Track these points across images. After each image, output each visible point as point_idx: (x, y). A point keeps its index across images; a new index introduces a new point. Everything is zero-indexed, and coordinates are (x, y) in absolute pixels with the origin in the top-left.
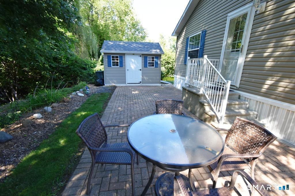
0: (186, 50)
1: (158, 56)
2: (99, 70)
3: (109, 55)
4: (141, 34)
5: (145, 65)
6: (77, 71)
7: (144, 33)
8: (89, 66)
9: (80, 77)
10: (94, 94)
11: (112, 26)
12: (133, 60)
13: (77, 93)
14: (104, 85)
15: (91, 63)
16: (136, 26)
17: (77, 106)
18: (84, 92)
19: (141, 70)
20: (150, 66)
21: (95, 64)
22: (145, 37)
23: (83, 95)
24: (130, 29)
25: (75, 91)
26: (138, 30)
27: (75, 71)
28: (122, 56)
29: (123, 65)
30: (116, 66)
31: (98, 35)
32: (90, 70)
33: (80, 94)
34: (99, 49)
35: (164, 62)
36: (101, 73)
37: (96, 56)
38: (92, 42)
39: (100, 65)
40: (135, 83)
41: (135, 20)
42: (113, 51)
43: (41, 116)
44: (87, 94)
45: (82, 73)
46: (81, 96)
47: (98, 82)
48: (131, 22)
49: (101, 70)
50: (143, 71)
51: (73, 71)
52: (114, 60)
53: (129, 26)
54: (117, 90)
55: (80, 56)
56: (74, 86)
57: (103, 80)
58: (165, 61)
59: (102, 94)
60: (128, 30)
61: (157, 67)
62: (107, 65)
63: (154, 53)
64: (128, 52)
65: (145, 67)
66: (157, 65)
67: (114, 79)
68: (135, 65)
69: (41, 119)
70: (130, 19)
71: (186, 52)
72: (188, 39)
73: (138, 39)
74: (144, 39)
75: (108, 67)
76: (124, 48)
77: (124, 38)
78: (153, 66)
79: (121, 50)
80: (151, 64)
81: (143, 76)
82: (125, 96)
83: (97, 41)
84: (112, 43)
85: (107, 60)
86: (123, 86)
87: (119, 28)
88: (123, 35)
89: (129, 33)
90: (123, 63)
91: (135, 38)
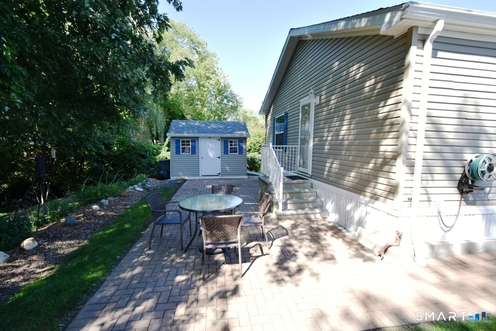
1: (243, 140)
2: (164, 159)
3: (179, 139)
4: (231, 103)
5: (225, 152)
6: (133, 160)
7: (235, 101)
8: (151, 152)
9: (139, 168)
10: (155, 189)
11: (187, 95)
12: (210, 145)
13: (134, 188)
14: (170, 178)
15: (154, 149)
17: (136, 201)
18: (143, 186)
19: (219, 157)
20: (232, 152)
21: (160, 149)
22: (237, 107)
23: (142, 190)
24: (214, 97)
25: (132, 185)
26: (226, 97)
28: (195, 140)
29: (196, 151)
30: (187, 152)
31: (166, 107)
32: (151, 158)
33: (138, 189)
34: (166, 128)
36: (167, 162)
37: (161, 139)
38: (156, 118)
39: (166, 151)
40: (212, 176)
41: (222, 85)
42: (185, 135)
43: (99, 208)
44: (147, 189)
45: (140, 163)
46: (139, 191)
47: (161, 174)
48: (216, 87)
49: (166, 158)
50: (223, 159)
51: (129, 161)
52: (184, 145)
53: (214, 92)
54: (186, 184)
55: (138, 139)
56: (130, 180)
57: (169, 171)
59: (166, 189)
60: (212, 98)
61: (242, 154)
62: (175, 151)
63: (237, 136)
64: (203, 135)
65: (225, 154)
66: (241, 151)
67: (183, 170)
68: (213, 152)
69: (100, 211)
70: (214, 83)
71: (274, 134)
72: (274, 119)
73: (227, 111)
74: (236, 110)
75: (176, 154)
76: (199, 129)
77: (205, 109)
78: (236, 152)
79: (194, 133)
80: (234, 150)
81: (223, 165)
82: (195, 190)
83: (164, 116)
84: (184, 124)
85: (175, 145)
86: (195, 180)
87: (197, 97)
88: (203, 106)
89: (213, 102)
90: (196, 149)
91: (222, 109)
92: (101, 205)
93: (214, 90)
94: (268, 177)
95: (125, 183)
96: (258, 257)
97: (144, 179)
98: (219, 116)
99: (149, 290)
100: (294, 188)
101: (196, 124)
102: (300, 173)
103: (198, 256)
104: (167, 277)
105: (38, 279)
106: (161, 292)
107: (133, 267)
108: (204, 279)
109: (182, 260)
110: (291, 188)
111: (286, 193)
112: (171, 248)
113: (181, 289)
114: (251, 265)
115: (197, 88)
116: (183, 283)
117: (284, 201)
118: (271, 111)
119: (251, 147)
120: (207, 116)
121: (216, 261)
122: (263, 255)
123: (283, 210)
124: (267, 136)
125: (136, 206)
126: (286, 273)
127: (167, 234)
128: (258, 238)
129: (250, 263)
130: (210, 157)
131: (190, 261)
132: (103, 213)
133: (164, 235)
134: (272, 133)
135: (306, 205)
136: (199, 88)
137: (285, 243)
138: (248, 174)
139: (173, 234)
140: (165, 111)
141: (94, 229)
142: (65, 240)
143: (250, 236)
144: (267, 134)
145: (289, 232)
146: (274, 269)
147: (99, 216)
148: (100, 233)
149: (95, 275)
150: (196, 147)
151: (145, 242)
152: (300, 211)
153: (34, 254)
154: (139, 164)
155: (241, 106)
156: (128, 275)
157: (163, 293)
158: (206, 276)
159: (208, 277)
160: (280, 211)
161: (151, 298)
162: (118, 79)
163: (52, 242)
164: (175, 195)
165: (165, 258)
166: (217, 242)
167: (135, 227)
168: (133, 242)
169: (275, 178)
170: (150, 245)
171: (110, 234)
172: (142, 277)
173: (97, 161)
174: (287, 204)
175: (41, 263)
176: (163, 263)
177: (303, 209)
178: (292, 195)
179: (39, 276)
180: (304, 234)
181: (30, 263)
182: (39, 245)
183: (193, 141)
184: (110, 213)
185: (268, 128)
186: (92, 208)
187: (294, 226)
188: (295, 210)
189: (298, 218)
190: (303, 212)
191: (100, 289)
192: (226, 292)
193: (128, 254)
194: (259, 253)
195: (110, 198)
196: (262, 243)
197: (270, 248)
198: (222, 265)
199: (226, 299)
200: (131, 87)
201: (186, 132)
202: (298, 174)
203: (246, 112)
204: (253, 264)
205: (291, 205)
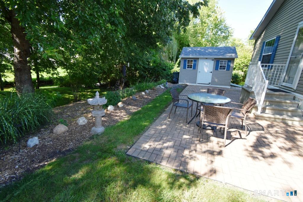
0: (261, 54)
1: (232, 60)
2: (176, 72)
3: (186, 59)
4: (223, 34)
5: (216, 68)
7: (227, 32)
8: (168, 68)
9: (162, 76)
10: (171, 88)
11: (193, 30)
12: (206, 64)
14: (178, 83)
15: (170, 66)
16: (218, 26)
17: (161, 93)
18: (164, 86)
19: (211, 72)
20: (221, 69)
21: (173, 66)
22: (228, 37)
23: (164, 88)
24: (211, 30)
25: (159, 85)
26: (220, 30)
27: (158, 71)
28: (196, 60)
29: (196, 67)
30: (190, 68)
31: (179, 40)
32: (168, 71)
33: (162, 87)
35: (242, 66)
36: (177, 74)
37: (175, 60)
38: (172, 47)
39: (177, 67)
40: (205, 84)
41: (219, 20)
42: (191, 56)
44: (166, 88)
46: (162, 88)
47: (174, 81)
48: (214, 22)
49: (177, 71)
50: (213, 74)
52: (189, 63)
54: (187, 87)
56: (158, 82)
57: (178, 79)
58: (243, 64)
59: (176, 89)
60: (209, 31)
61: (229, 70)
62: (183, 67)
63: (227, 57)
64: (202, 57)
65: (216, 70)
66: (229, 68)
67: (186, 79)
68: (207, 68)
69: (145, 95)
70: (213, 20)
71: (261, 56)
72: (264, 43)
73: (219, 40)
74: (227, 39)
75: (184, 69)
76: (200, 53)
77: (204, 40)
78: (224, 69)
79: (196, 55)
80: (223, 68)
81: (213, 78)
82: (193, 91)
83: (177, 45)
84: (190, 49)
85: (183, 63)
86: (193, 85)
87: (199, 31)
88: (202, 37)
89: (210, 34)
90: (196, 66)
91: (216, 39)
92: (145, 93)
93: (212, 25)
94: (251, 88)
95: (155, 84)
96: (237, 138)
97: (165, 82)
98: (213, 44)
99: (169, 137)
100: (275, 99)
101: (198, 49)
102: (283, 87)
103: (195, 128)
104: (179, 134)
105: (124, 120)
106: (176, 140)
107: (162, 125)
108: (199, 141)
109: (186, 128)
110: (271, 97)
111: (266, 101)
112: (180, 120)
113: (186, 142)
114: (231, 142)
115: (200, 24)
116: (188, 139)
117: (263, 106)
118: (262, 36)
119: (236, 66)
120: (205, 44)
121: (207, 133)
122: (241, 138)
123: (261, 113)
124: (253, 58)
125: (161, 96)
126: (260, 154)
127: (178, 113)
128: (237, 127)
129: (231, 141)
130: (205, 72)
131: (191, 129)
132: (146, 97)
133: (176, 113)
134: (259, 55)
135: (285, 113)
136: (202, 24)
137: (260, 135)
138: (231, 86)
139: (181, 113)
140: (178, 42)
141: (143, 104)
142: (133, 106)
143: (231, 124)
144: (254, 56)
145: (265, 129)
146: (251, 149)
147: (145, 98)
148: (146, 106)
149: (146, 124)
150: (196, 65)
151: (166, 114)
152: (278, 116)
153: (122, 109)
154: (162, 74)
155: (231, 36)
156: (159, 128)
157: (177, 141)
158: (201, 140)
159: (202, 140)
160: (259, 113)
161: (171, 141)
162: (160, 21)
163: (128, 106)
164: (182, 93)
165: (178, 125)
166: (211, 122)
167: (162, 106)
168: (161, 113)
169: (258, 88)
170: (170, 116)
171: (150, 107)
172: (166, 131)
173: (143, 71)
174: (266, 109)
175: (125, 114)
176: (176, 127)
177: (281, 115)
178: (272, 103)
179: (124, 118)
180: (279, 133)
181: (121, 112)
182: (124, 106)
183: (195, 61)
184: (150, 97)
185: (256, 51)
186: (142, 94)
187: (270, 126)
188: (273, 115)
189: (275, 121)
190: (281, 117)
191: (148, 130)
192: (214, 152)
193: (159, 118)
194: (238, 136)
195: (149, 90)
196: (241, 131)
197: (247, 135)
198: (211, 136)
199: (214, 156)
200: (166, 25)
201: (191, 55)
202: (280, 88)
203: (235, 40)
204: (233, 142)
205: (270, 110)
